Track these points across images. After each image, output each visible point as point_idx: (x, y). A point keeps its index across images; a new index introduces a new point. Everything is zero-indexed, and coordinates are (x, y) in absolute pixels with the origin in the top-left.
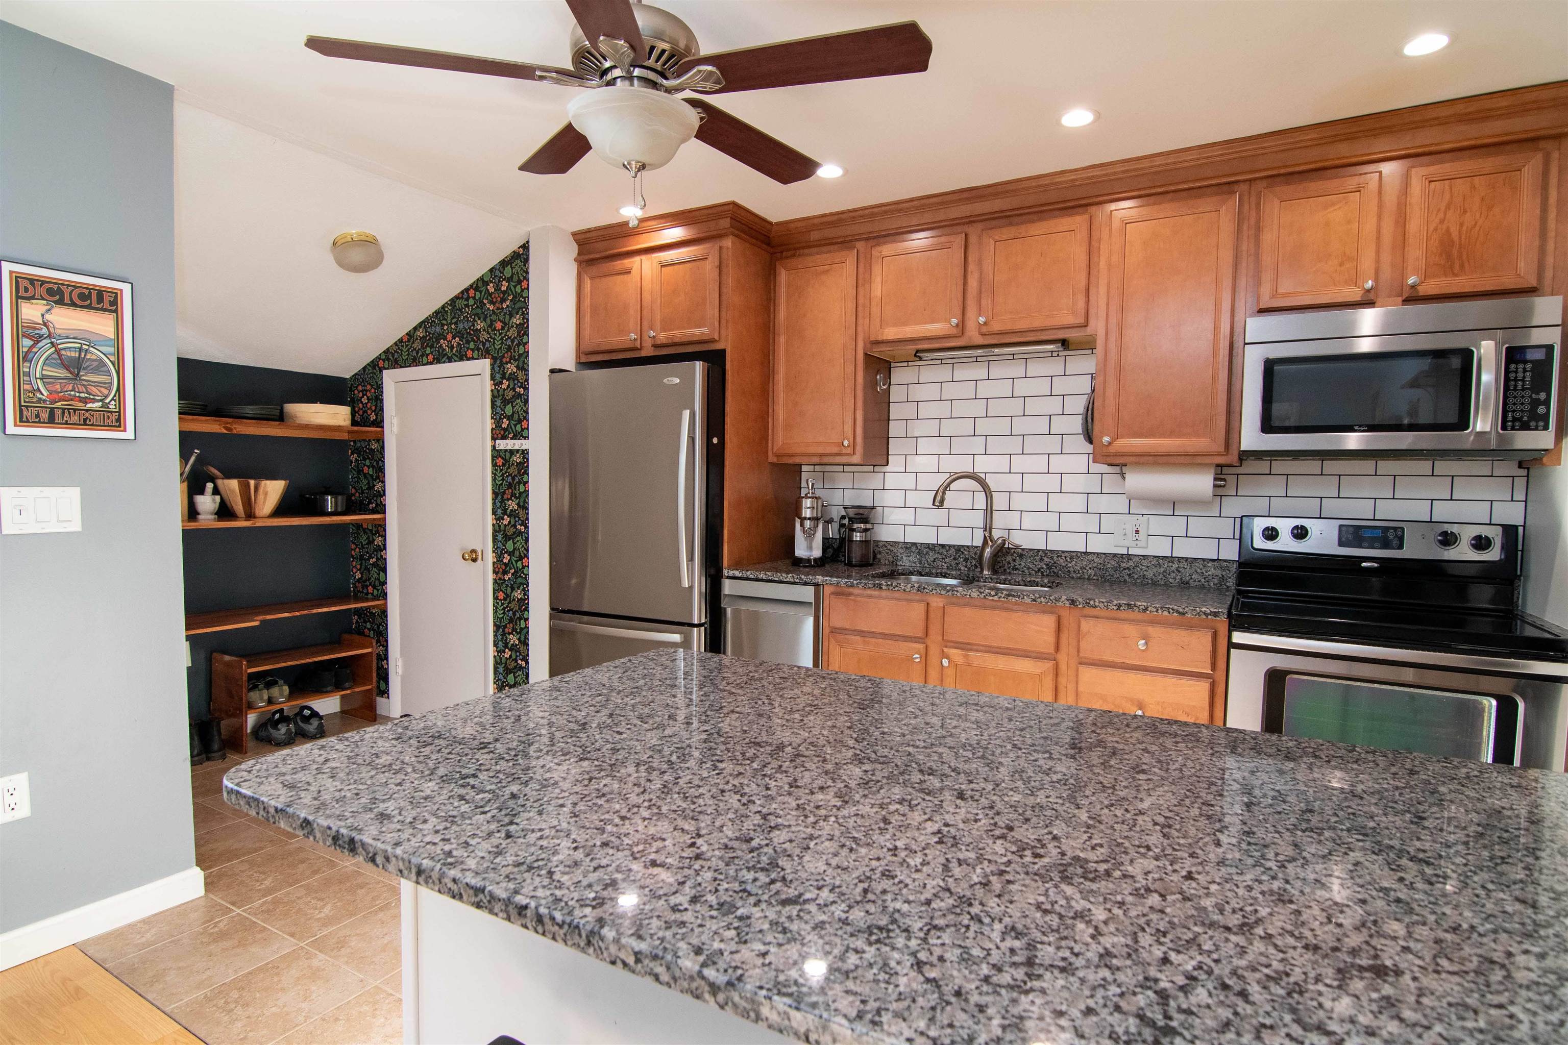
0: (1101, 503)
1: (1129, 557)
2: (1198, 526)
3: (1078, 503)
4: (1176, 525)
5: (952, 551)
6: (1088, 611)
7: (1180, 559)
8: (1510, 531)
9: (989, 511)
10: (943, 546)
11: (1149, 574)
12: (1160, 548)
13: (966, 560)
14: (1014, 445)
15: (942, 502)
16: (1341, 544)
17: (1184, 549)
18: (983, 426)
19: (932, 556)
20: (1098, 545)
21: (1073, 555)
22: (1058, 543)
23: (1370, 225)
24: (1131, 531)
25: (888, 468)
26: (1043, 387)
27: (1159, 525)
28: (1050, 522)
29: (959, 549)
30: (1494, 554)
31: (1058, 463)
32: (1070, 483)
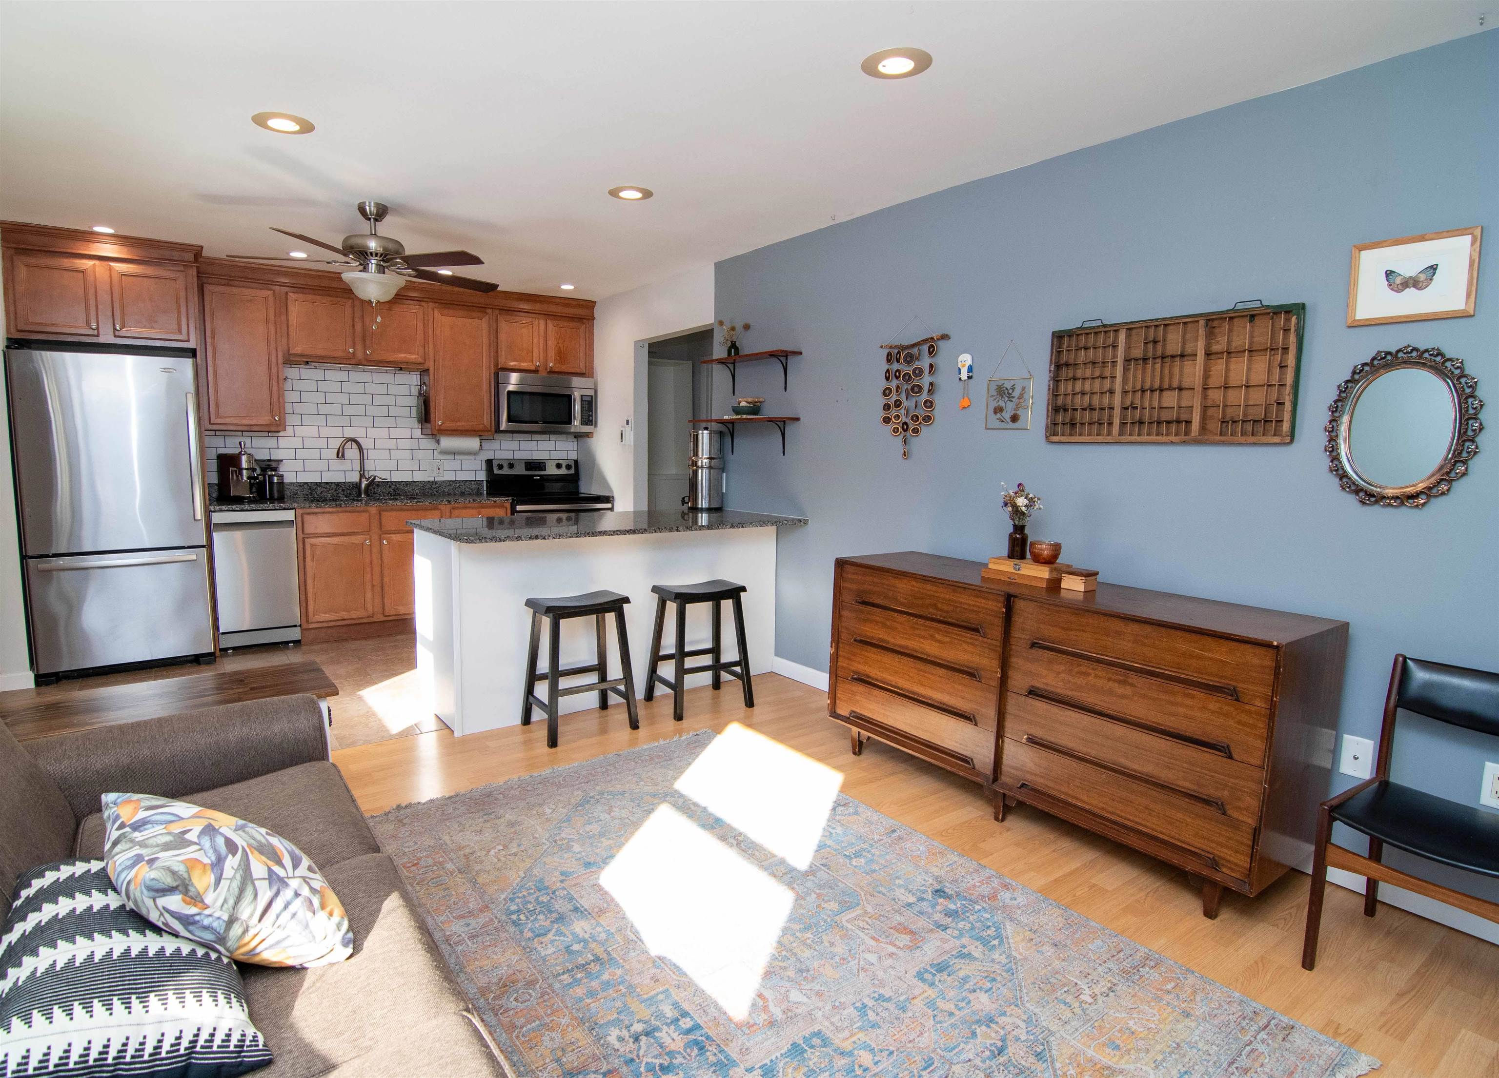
0: (420, 455)
1: (436, 482)
2: (466, 465)
3: (407, 455)
4: (456, 465)
5: (333, 486)
6: (456, 505)
7: (460, 482)
8: (576, 462)
9: (362, 460)
10: (327, 483)
11: (446, 490)
12: (449, 477)
13: (343, 490)
14: (368, 421)
15: (343, 456)
16: (526, 470)
17: (462, 477)
18: (348, 410)
19: (319, 490)
20: (419, 477)
21: (407, 483)
22: (397, 477)
23: (536, 340)
24: (435, 469)
25: (281, 434)
26: (383, 389)
27: (447, 465)
28: (392, 465)
29: (338, 484)
30: (572, 471)
31: (395, 433)
32: (402, 444)
